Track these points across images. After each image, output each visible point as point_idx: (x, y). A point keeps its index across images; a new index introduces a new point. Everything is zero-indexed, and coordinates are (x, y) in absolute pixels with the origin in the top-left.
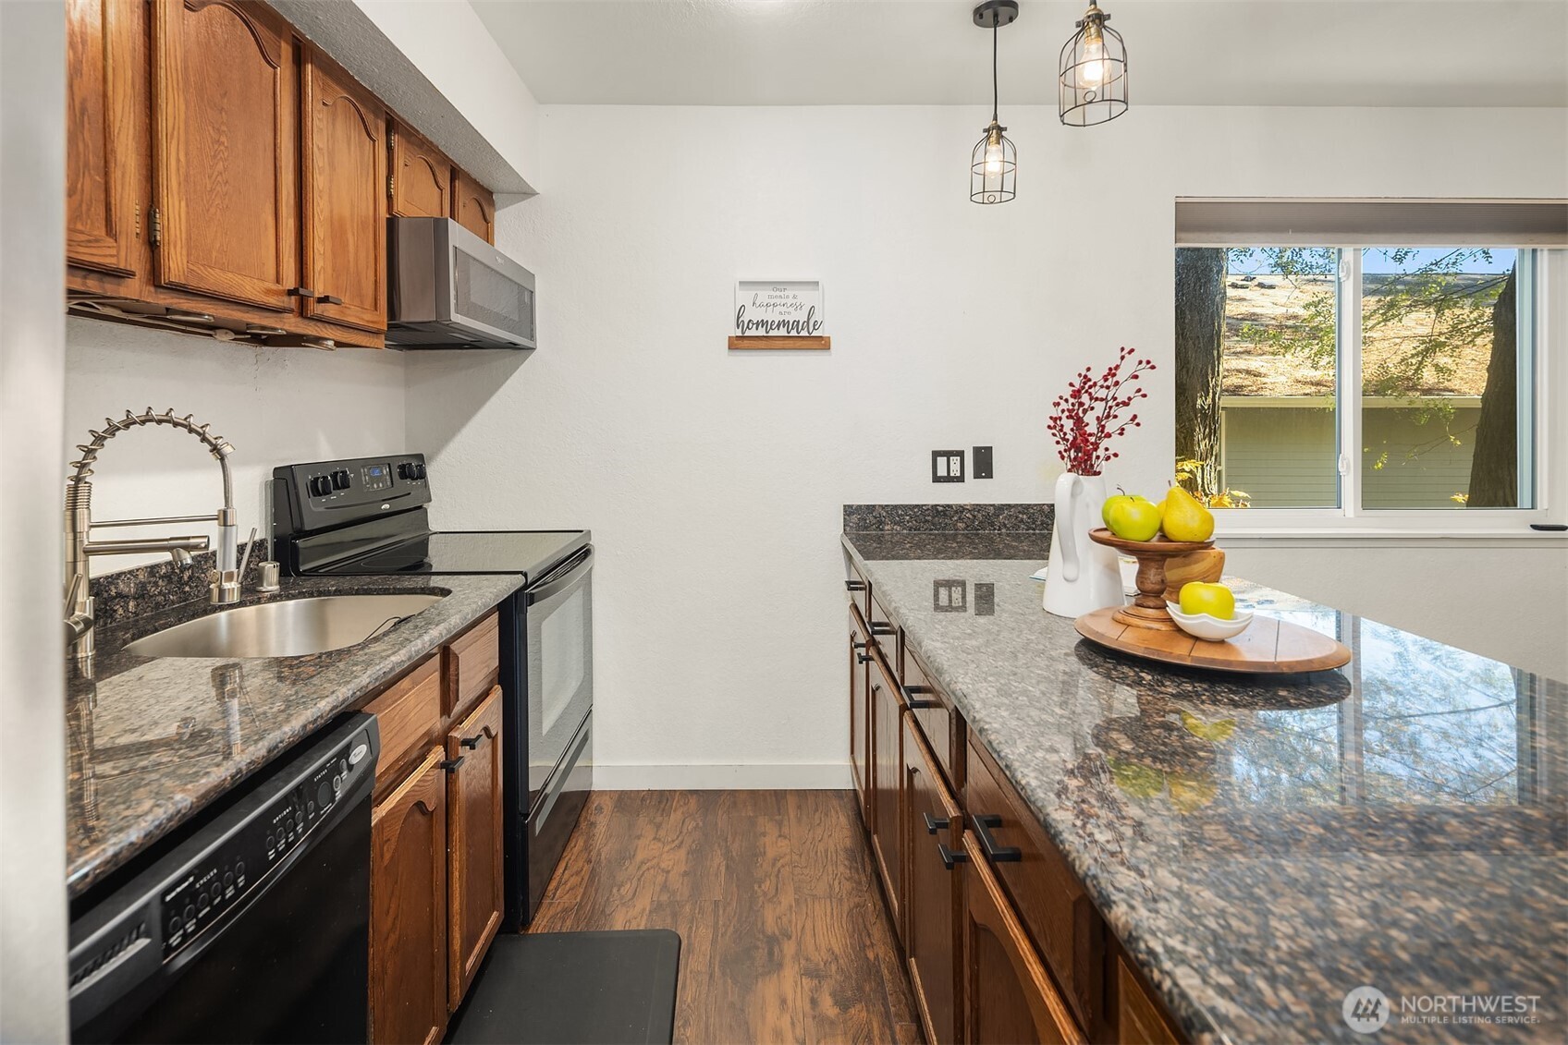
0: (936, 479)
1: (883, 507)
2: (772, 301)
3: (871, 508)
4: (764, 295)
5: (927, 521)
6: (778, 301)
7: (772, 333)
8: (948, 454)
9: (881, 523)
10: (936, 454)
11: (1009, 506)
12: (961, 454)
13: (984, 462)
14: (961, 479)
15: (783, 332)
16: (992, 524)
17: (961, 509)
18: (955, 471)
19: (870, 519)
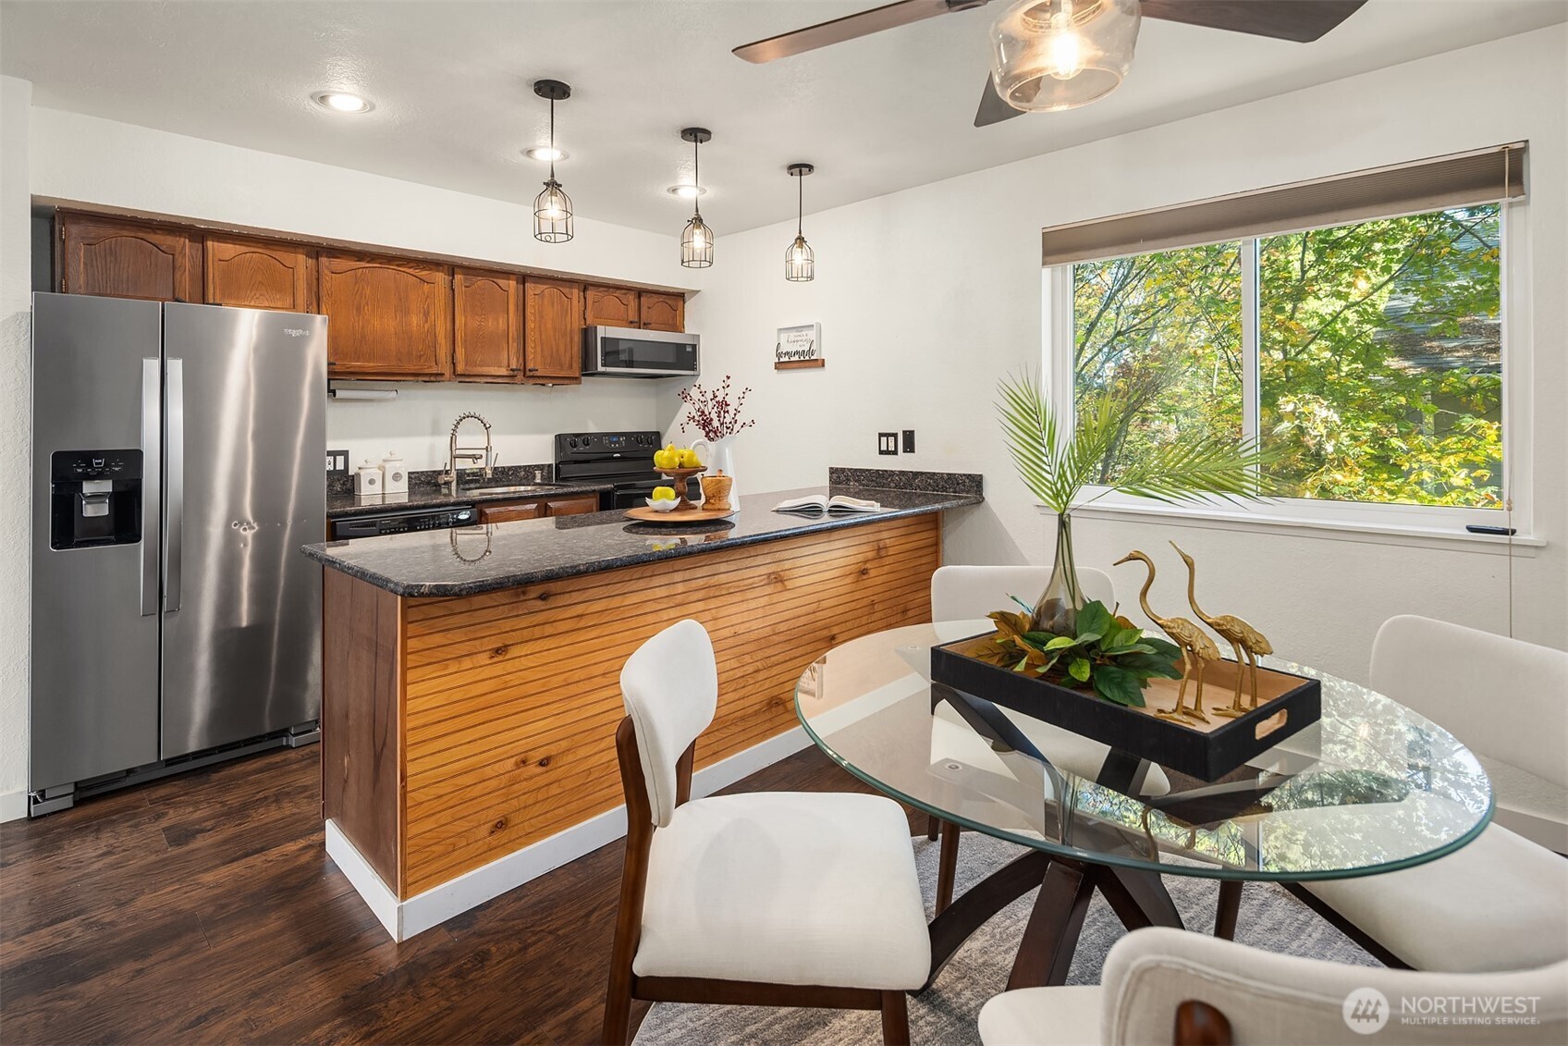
0: (881, 452)
1: (850, 470)
2: (796, 339)
3: (843, 470)
4: (792, 335)
5: (873, 481)
6: (799, 338)
7: (792, 359)
8: (887, 435)
9: (848, 480)
10: (881, 435)
11: (922, 473)
12: (895, 435)
13: (909, 441)
14: (895, 452)
15: (796, 358)
16: (911, 485)
17: (892, 473)
18: (892, 448)
19: (842, 478)
